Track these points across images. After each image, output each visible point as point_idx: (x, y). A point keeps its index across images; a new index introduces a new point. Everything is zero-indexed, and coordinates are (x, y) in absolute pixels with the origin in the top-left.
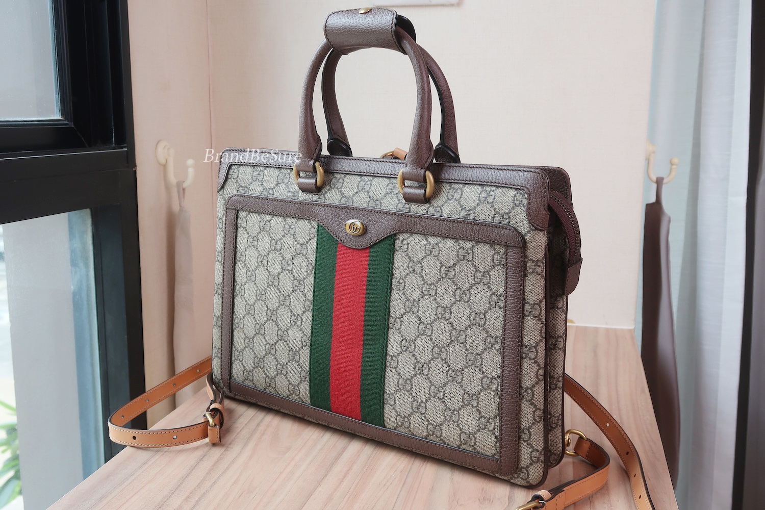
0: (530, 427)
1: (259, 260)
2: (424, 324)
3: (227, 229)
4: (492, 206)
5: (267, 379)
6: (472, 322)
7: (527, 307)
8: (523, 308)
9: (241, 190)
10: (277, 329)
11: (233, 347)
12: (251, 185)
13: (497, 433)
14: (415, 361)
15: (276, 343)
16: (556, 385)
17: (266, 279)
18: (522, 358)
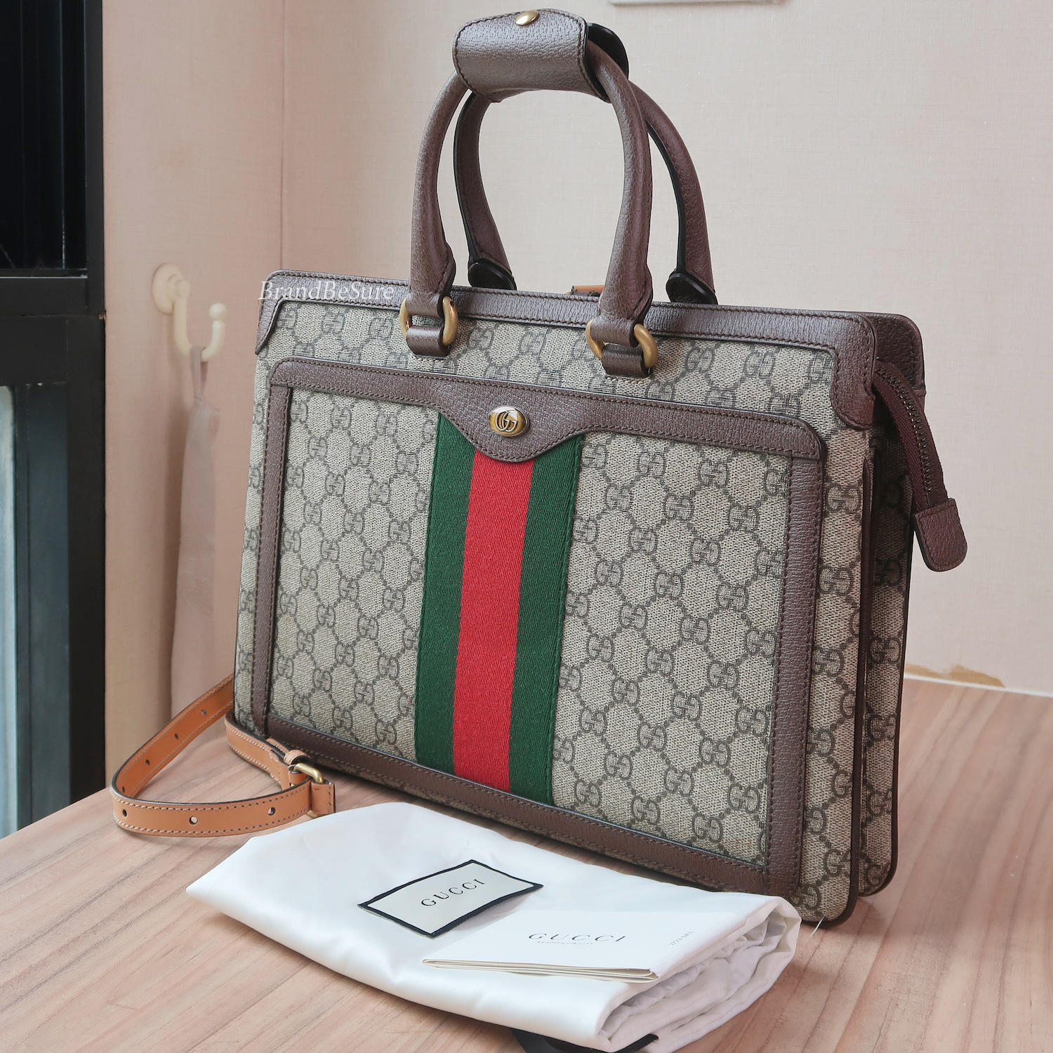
0: (826, 806)
1: (329, 483)
2: (631, 606)
3: (270, 423)
4: (768, 383)
5: (336, 712)
6: (721, 603)
7: (826, 575)
8: (818, 577)
9: (299, 350)
10: (358, 615)
11: (276, 650)
12: (320, 341)
13: (763, 817)
14: (613, 677)
15: (354, 643)
16: (883, 732)
17: (339, 520)
18: (812, 672)
